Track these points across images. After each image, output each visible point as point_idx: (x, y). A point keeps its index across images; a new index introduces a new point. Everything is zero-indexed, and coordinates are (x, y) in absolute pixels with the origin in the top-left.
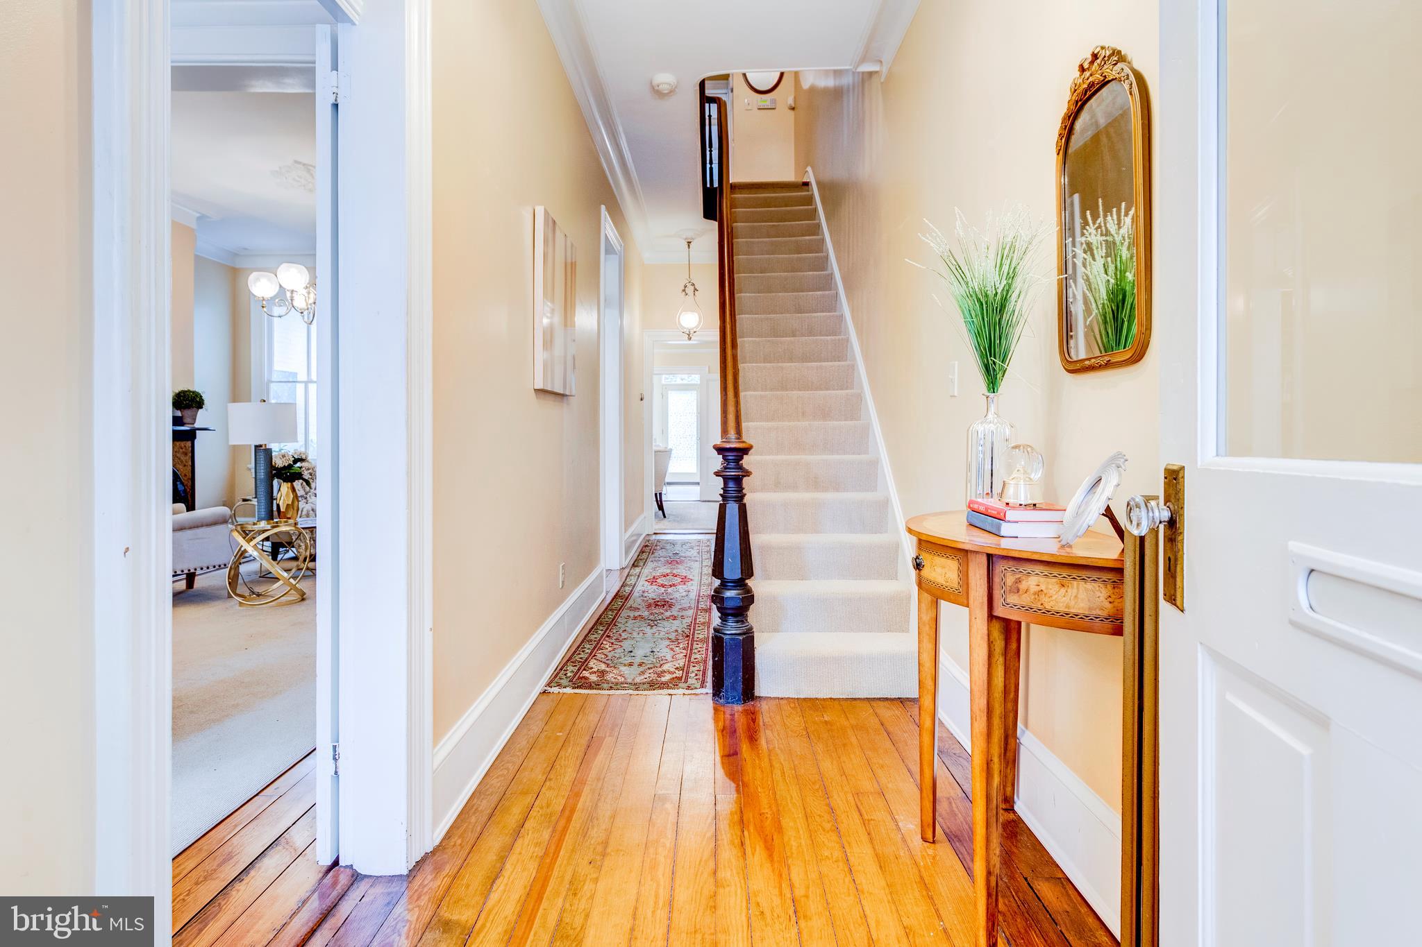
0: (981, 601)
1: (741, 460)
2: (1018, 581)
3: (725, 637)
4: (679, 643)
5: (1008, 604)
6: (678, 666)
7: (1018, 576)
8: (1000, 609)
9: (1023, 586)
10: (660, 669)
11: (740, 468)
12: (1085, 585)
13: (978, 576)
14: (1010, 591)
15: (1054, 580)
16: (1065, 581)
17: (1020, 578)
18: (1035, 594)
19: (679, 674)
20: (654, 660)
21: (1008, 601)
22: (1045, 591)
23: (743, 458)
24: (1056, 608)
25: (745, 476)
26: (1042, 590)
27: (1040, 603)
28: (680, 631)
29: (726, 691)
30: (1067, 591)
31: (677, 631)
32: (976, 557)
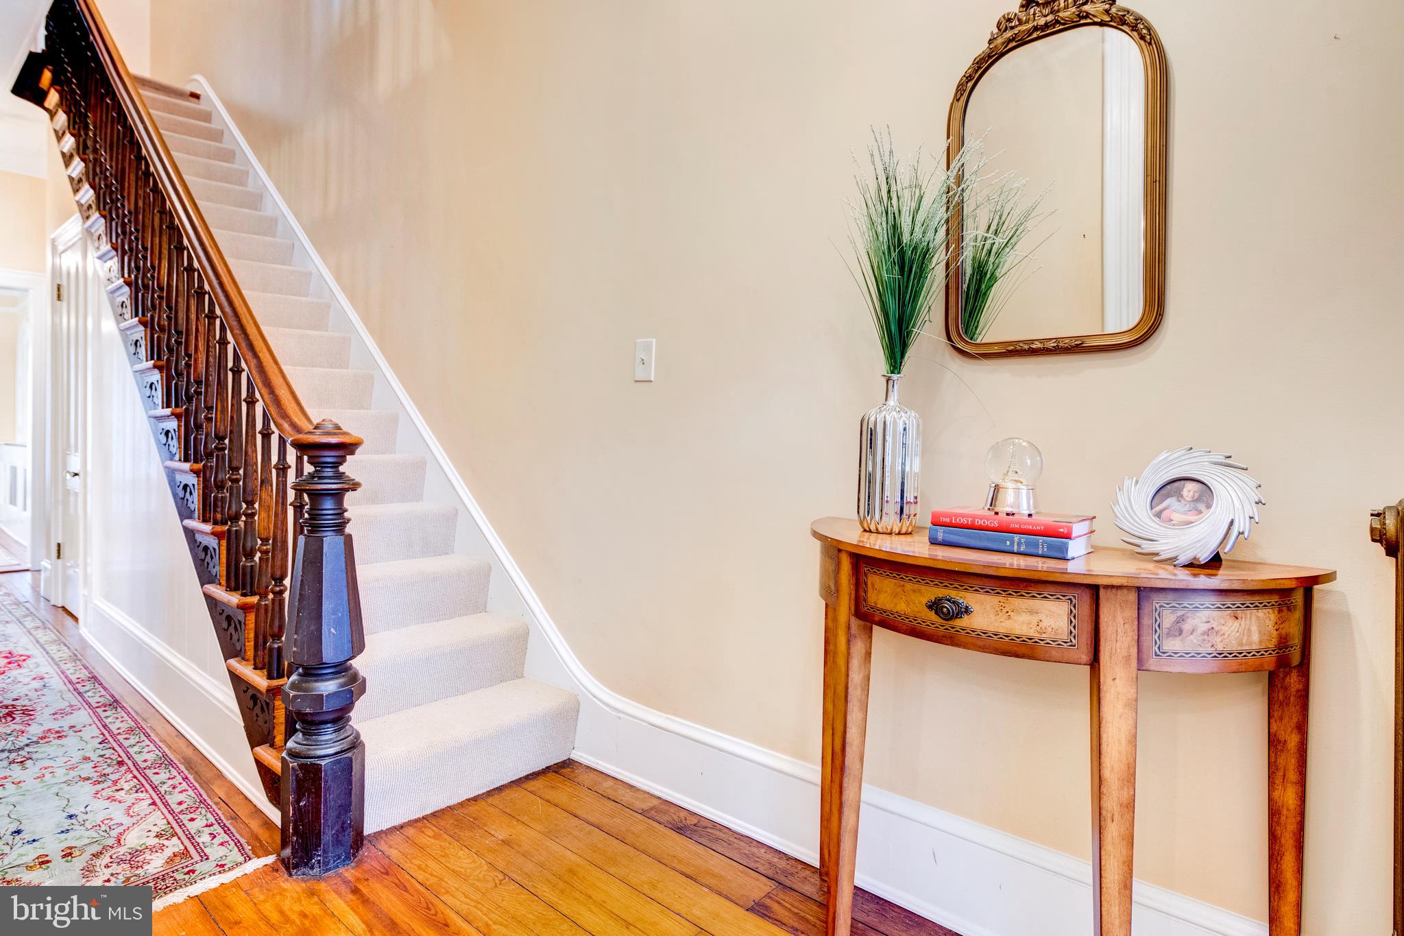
0: (1125, 654)
1: (341, 464)
2: (1182, 619)
3: (323, 763)
4: (115, 782)
5: (1164, 653)
6: (156, 829)
7: (1180, 613)
8: (1151, 661)
9: (1187, 627)
10: (122, 850)
11: (340, 476)
12: (1257, 613)
13: (1120, 620)
14: (1169, 635)
15: (1229, 612)
16: (1239, 613)
17: (1183, 615)
18: (1204, 634)
19: (174, 846)
20: (93, 833)
21: (1165, 648)
22: (1216, 629)
23: (345, 461)
24: (1229, 649)
25: (347, 490)
26: (1213, 628)
27: (1210, 644)
28: (94, 757)
29: (324, 851)
30: (1240, 625)
31: (86, 759)
32: (1117, 595)
